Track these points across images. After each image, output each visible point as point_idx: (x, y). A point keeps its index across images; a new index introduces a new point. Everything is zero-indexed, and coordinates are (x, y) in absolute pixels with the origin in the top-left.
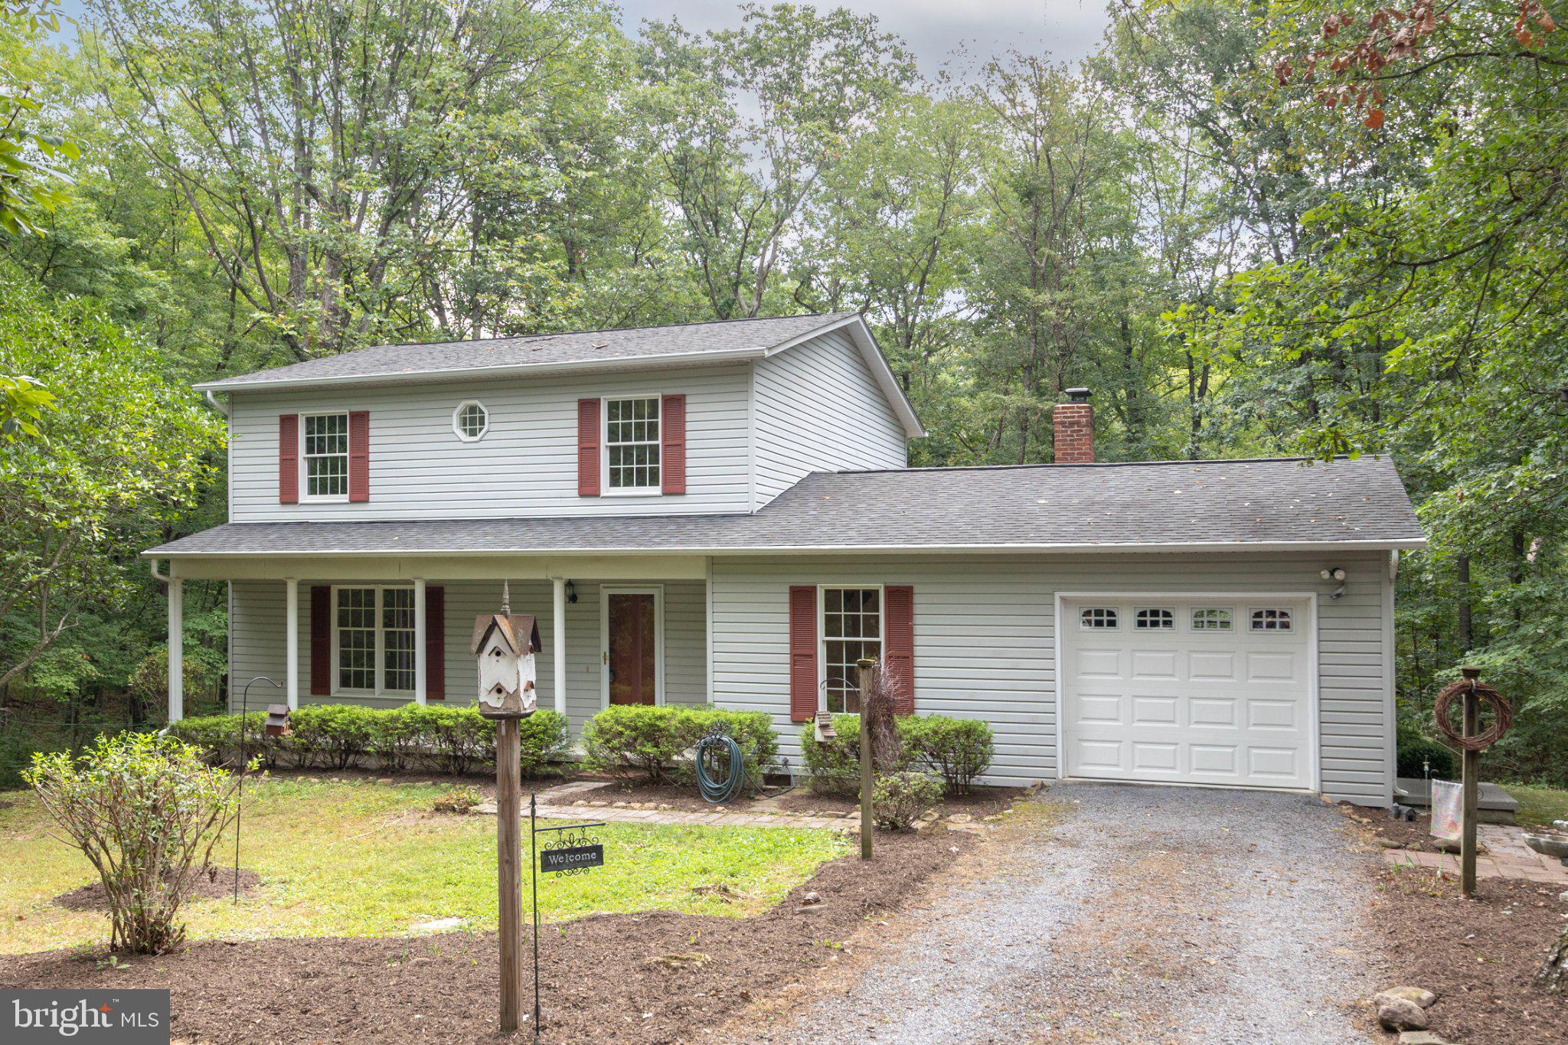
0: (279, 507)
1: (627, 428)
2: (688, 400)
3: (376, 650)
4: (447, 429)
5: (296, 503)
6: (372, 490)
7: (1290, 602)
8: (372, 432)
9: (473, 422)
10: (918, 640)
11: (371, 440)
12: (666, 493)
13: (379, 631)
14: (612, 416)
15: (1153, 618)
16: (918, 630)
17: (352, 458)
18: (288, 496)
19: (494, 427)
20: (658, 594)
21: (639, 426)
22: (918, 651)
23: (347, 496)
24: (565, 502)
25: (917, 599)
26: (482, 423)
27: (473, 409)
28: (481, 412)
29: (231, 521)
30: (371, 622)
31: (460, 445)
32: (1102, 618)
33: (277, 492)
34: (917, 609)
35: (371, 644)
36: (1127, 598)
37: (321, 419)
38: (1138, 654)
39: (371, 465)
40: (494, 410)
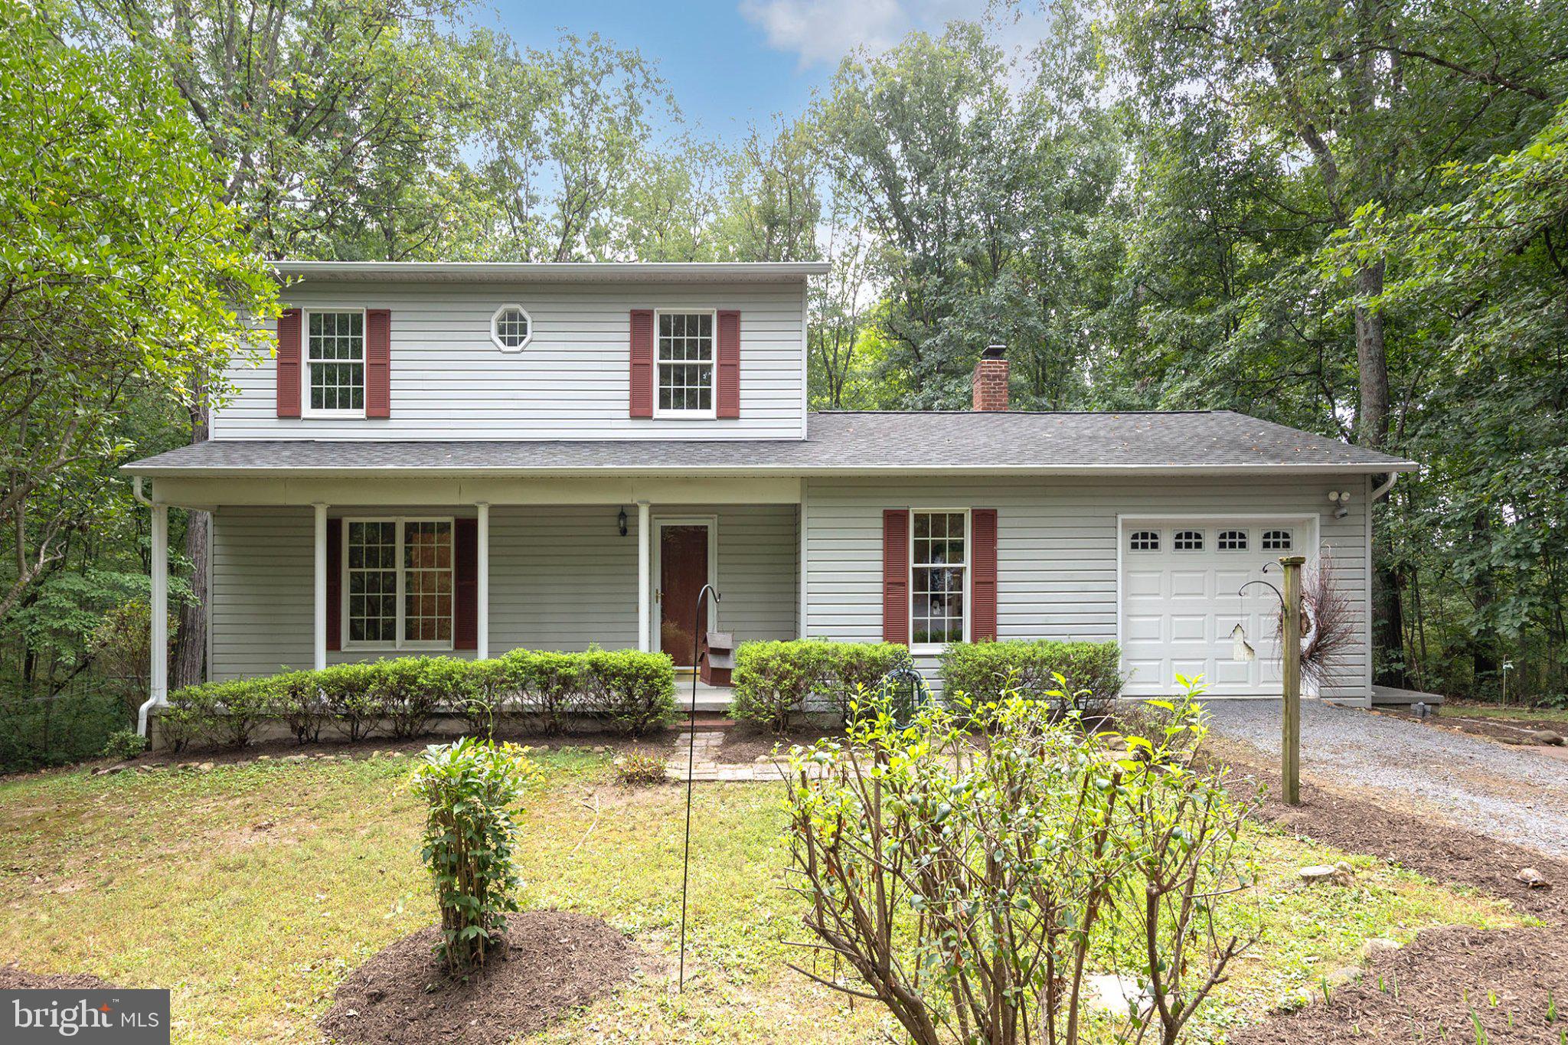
0: (276, 423)
1: (679, 344)
2: (743, 317)
3: (398, 594)
4: (485, 336)
5: (298, 417)
6: (393, 404)
7: (1292, 523)
8: (393, 336)
9: (512, 331)
10: (1000, 565)
11: (393, 345)
12: (719, 418)
13: (400, 569)
14: (664, 331)
15: (1189, 540)
16: (1000, 555)
17: (370, 365)
18: (288, 409)
19: (538, 336)
20: (712, 525)
21: (692, 344)
22: (1000, 576)
23: (364, 411)
24: (614, 424)
25: (1000, 522)
26: (524, 331)
27: (512, 316)
28: (522, 319)
29: (211, 438)
30: (390, 561)
31: (498, 355)
32: (1144, 541)
33: (274, 404)
34: (1001, 533)
35: (392, 588)
36: (1168, 519)
37: (329, 318)
38: (1176, 575)
39: (393, 375)
40: (539, 317)
